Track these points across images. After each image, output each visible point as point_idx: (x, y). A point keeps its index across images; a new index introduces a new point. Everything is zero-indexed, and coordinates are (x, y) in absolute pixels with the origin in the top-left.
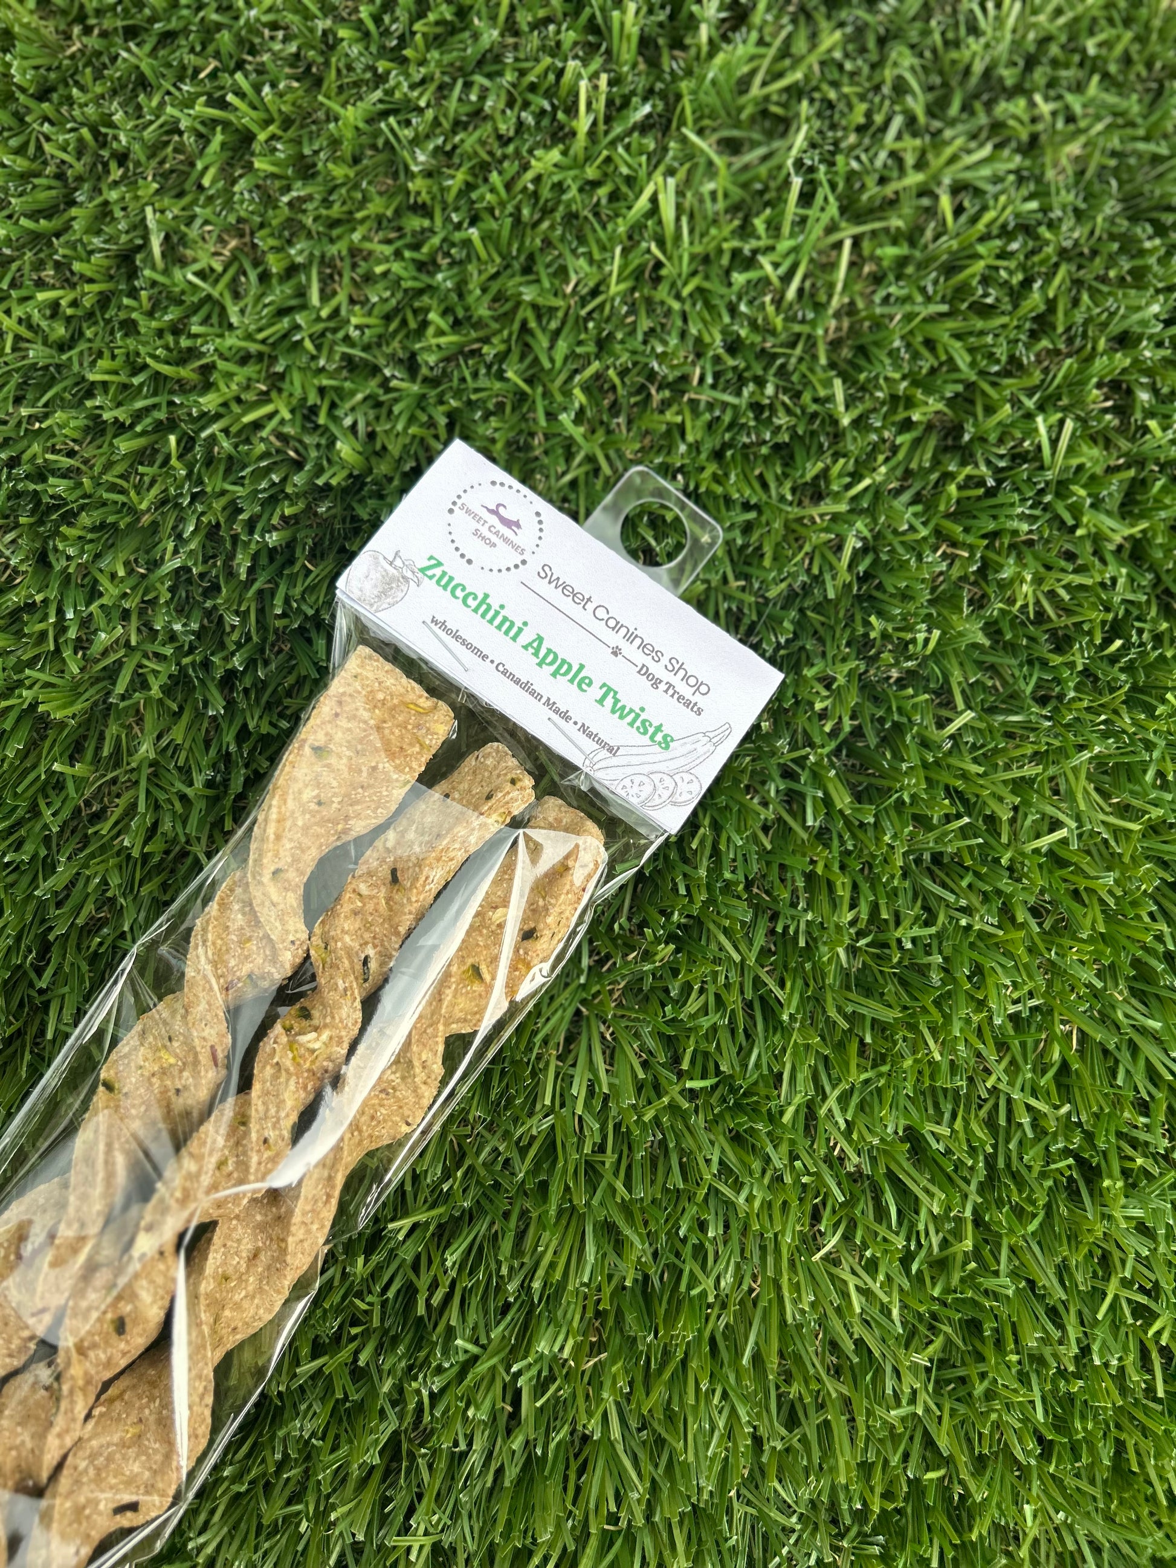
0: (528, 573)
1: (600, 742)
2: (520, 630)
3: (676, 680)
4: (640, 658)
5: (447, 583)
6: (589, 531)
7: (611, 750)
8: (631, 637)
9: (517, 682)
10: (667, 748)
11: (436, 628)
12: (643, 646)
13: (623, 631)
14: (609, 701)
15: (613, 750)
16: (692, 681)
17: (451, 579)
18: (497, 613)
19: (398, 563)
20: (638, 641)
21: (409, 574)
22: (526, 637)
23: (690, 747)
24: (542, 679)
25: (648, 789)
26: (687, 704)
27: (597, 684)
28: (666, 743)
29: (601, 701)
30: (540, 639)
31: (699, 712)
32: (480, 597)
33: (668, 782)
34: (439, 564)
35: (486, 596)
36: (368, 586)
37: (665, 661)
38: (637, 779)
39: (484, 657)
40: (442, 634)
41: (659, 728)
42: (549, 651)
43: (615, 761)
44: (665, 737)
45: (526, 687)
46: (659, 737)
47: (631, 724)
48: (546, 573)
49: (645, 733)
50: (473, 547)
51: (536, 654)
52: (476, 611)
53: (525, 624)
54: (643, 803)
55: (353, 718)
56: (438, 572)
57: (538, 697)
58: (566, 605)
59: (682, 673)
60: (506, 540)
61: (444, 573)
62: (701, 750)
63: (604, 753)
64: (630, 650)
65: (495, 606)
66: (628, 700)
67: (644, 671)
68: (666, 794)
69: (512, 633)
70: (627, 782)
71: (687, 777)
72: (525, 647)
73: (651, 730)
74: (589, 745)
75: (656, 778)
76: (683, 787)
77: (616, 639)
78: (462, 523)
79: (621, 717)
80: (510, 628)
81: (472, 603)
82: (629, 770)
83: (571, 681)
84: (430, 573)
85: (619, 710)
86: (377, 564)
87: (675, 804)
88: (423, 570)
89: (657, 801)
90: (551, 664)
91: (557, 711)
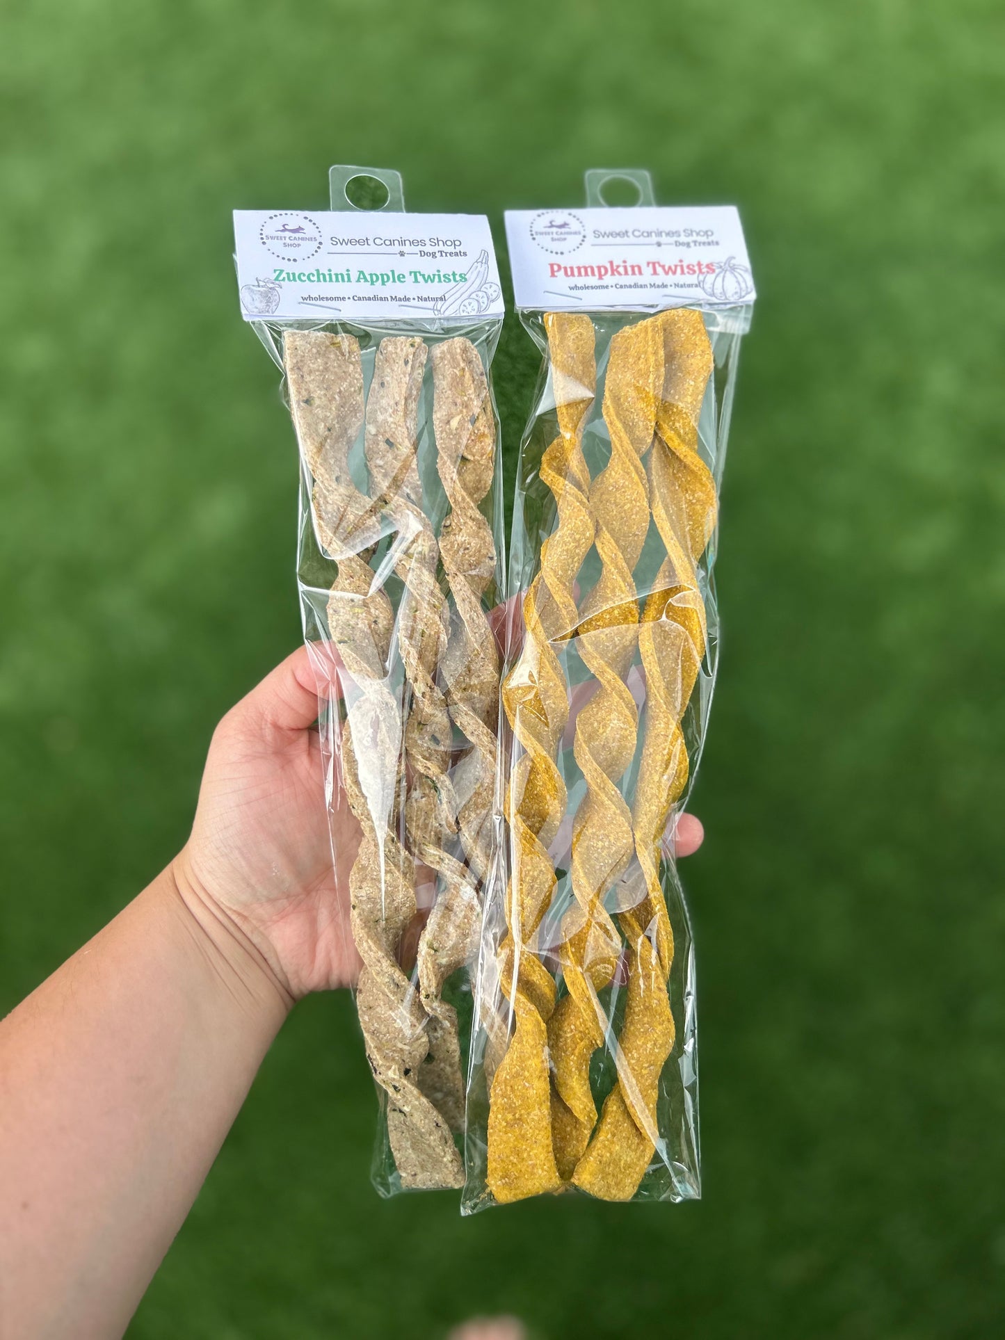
0: (327, 246)
1: (433, 299)
2: (348, 275)
3: (441, 247)
4: (417, 249)
5: (292, 277)
6: (334, 210)
7: (441, 299)
8: (403, 243)
9: (369, 299)
10: (466, 280)
11: (308, 301)
12: (412, 243)
13: (396, 242)
14: (420, 278)
15: (443, 299)
16: (449, 243)
17: (294, 274)
18: (330, 275)
19: (261, 283)
20: (407, 242)
21: (271, 285)
22: (354, 276)
23: (476, 273)
24: (378, 289)
25: (475, 304)
26: (456, 254)
27: (407, 275)
28: (464, 278)
29: (416, 281)
30: (361, 272)
31: (465, 254)
32: (315, 273)
33: (480, 294)
34: (283, 271)
35: (318, 271)
36: (257, 304)
37: (428, 242)
38: (466, 303)
39: (344, 299)
40: (314, 302)
41: (454, 274)
42: (371, 275)
43: (448, 303)
44: (460, 275)
45: (375, 298)
46: (458, 278)
47: (440, 281)
48: (335, 241)
49: (450, 280)
50: (291, 253)
51: (366, 280)
52: (319, 280)
53: (348, 270)
54: (479, 311)
55: (310, 372)
56: (284, 275)
57: (386, 299)
58: (358, 248)
59: (441, 243)
60: (303, 239)
61: (288, 274)
62: (482, 270)
63: (440, 303)
64: (407, 248)
65: (326, 273)
66: (428, 272)
67: (422, 254)
68: (485, 300)
69: (346, 279)
70: (462, 307)
71: (488, 286)
72: (358, 281)
73: (451, 277)
74: (430, 304)
75: (474, 296)
76: (490, 291)
77: (397, 248)
78: (276, 246)
79: (432, 281)
80: (344, 277)
81: (315, 278)
82: (459, 302)
83: (394, 281)
84: (281, 278)
85: (428, 279)
86: (252, 291)
87: (493, 301)
88: (277, 279)
89: (484, 306)
90: (377, 279)
91: (400, 300)
